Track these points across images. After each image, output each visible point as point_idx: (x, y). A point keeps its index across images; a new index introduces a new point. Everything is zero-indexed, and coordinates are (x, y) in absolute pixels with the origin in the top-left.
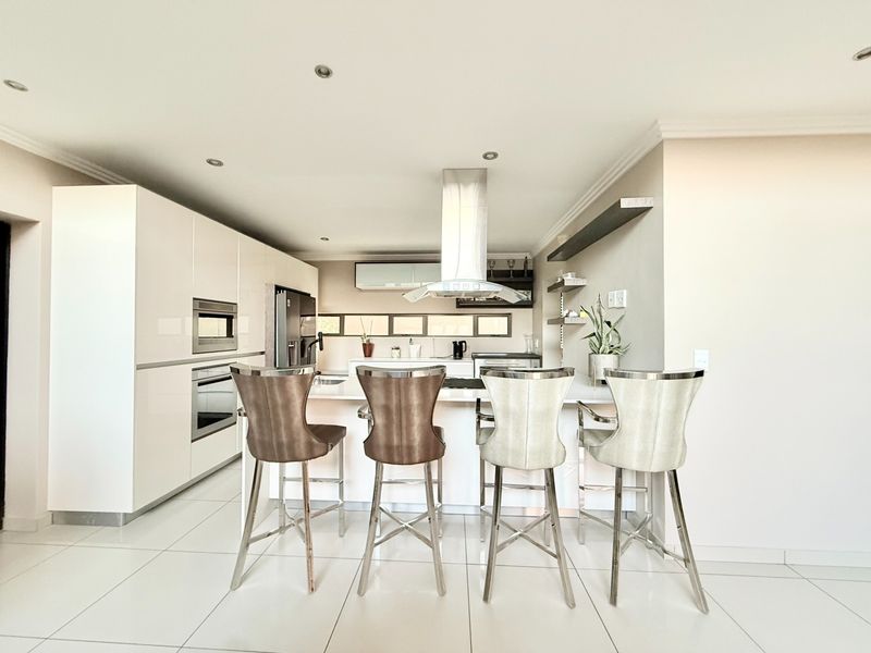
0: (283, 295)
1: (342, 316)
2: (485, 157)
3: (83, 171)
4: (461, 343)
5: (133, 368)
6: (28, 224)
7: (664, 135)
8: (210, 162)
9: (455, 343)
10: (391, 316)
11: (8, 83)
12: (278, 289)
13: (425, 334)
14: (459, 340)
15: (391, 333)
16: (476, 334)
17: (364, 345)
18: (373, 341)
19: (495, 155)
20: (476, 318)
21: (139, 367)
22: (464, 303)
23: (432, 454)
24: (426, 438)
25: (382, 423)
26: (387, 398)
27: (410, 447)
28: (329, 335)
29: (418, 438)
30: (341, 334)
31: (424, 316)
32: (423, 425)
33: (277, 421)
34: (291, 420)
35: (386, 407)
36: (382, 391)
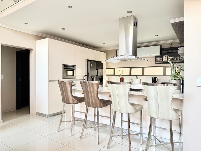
0: (89, 62)
1: (114, 69)
2: (128, 12)
3: (42, 36)
4: (155, 78)
6: (32, 49)
8: (62, 29)
10: (131, 68)
11: (25, 23)
12: (88, 60)
13: (143, 75)
14: (154, 77)
15: (130, 75)
16: (165, 74)
17: (120, 78)
18: (124, 77)
19: (131, 12)
20: (165, 67)
21: (49, 81)
22: (158, 62)
23: (98, 105)
24: (95, 100)
25: (86, 95)
26: (86, 88)
27: (92, 102)
28: (110, 75)
29: (93, 100)
30: (114, 75)
31: (143, 68)
32: (94, 97)
33: (65, 93)
34: (67, 93)
35: (86, 91)
36: (84, 86)
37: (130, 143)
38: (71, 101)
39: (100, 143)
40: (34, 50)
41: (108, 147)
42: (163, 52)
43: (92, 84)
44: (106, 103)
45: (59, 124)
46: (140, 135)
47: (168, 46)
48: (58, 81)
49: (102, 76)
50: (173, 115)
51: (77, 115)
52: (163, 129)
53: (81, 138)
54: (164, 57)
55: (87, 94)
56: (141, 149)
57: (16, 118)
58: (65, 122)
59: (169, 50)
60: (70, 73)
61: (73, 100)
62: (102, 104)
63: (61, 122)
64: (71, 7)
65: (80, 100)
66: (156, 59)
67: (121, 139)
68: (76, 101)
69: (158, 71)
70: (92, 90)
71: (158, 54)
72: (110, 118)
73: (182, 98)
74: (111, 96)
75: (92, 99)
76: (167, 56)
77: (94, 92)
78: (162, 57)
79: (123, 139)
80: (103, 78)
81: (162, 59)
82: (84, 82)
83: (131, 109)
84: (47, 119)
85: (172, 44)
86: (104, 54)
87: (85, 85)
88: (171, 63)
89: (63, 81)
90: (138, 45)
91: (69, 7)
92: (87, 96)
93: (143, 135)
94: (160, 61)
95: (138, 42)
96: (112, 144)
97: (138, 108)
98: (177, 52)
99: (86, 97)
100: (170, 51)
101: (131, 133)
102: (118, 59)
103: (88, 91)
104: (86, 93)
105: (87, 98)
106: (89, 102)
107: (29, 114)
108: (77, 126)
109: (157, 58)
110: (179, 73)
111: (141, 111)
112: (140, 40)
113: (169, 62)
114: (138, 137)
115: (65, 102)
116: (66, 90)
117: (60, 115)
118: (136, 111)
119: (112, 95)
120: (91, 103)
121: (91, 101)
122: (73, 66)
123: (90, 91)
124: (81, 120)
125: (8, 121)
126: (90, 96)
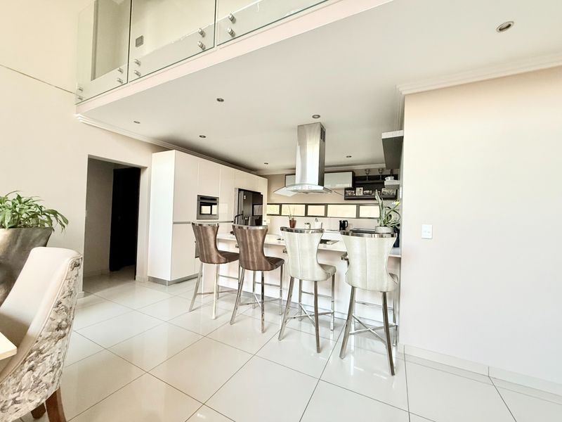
0: (242, 193)
1: (281, 205)
2: (313, 117)
4: (344, 222)
5: (172, 223)
6: (145, 168)
7: (403, 93)
8: (200, 136)
9: (340, 221)
10: (307, 205)
11: (135, 122)
12: (240, 190)
13: (326, 216)
14: (342, 220)
15: (306, 215)
16: (358, 217)
17: (291, 221)
18: (295, 219)
19: (319, 116)
20: (358, 206)
21: (174, 223)
22: (349, 197)
23: (264, 268)
24: (259, 259)
25: (242, 249)
26: (243, 238)
27: (253, 262)
28: (273, 215)
29: (256, 258)
30: (280, 215)
31: (326, 205)
32: (257, 253)
33: (205, 246)
34: (209, 246)
35: (242, 242)
36: (240, 235)
37: (317, 330)
38: (214, 259)
39: (266, 330)
40: (147, 170)
41: (280, 338)
42: (357, 182)
43: (255, 231)
44: (275, 263)
45: (191, 298)
46: (330, 315)
47: (364, 174)
48: (193, 224)
49: (261, 217)
50: (387, 284)
51: (223, 282)
52: (364, 304)
53: (232, 322)
54: (358, 189)
55: (244, 248)
56: (331, 337)
57: (108, 287)
58: (201, 294)
59: (365, 180)
60: (206, 209)
61: (219, 259)
62: (269, 265)
63: (196, 294)
64: (222, 100)
65: (229, 257)
66: (345, 193)
67: (299, 322)
68: (223, 259)
69: (348, 211)
70: (253, 241)
71: (350, 185)
72: (281, 286)
73: (399, 256)
74: (286, 252)
75: (253, 256)
76: (362, 188)
77: (257, 245)
78: (355, 190)
79: (302, 323)
80: (263, 219)
81: (355, 193)
82: (239, 227)
83: (319, 274)
84: (167, 288)
85: (369, 170)
86: (265, 181)
87: (242, 232)
88: (380, 200)
89: (200, 225)
90: (326, 169)
91: (218, 100)
92: (244, 251)
93: (336, 315)
94: (351, 196)
95: (326, 164)
96: (286, 331)
97: (330, 271)
98: (384, 183)
99: (242, 253)
100: (367, 181)
101: (319, 311)
102: (294, 191)
103: (247, 242)
104: (243, 246)
105: (245, 256)
106: (248, 261)
107: (135, 279)
108: (223, 300)
109: (347, 191)
110: (390, 216)
111: (333, 276)
112: (328, 161)
113: (376, 197)
114: (328, 318)
115: (203, 261)
116: (207, 239)
117: (196, 280)
118: (328, 277)
119: (288, 250)
120: (251, 264)
121: (250, 259)
122: (214, 199)
123: (251, 243)
124: (231, 291)
125: (96, 294)
126: (250, 251)
